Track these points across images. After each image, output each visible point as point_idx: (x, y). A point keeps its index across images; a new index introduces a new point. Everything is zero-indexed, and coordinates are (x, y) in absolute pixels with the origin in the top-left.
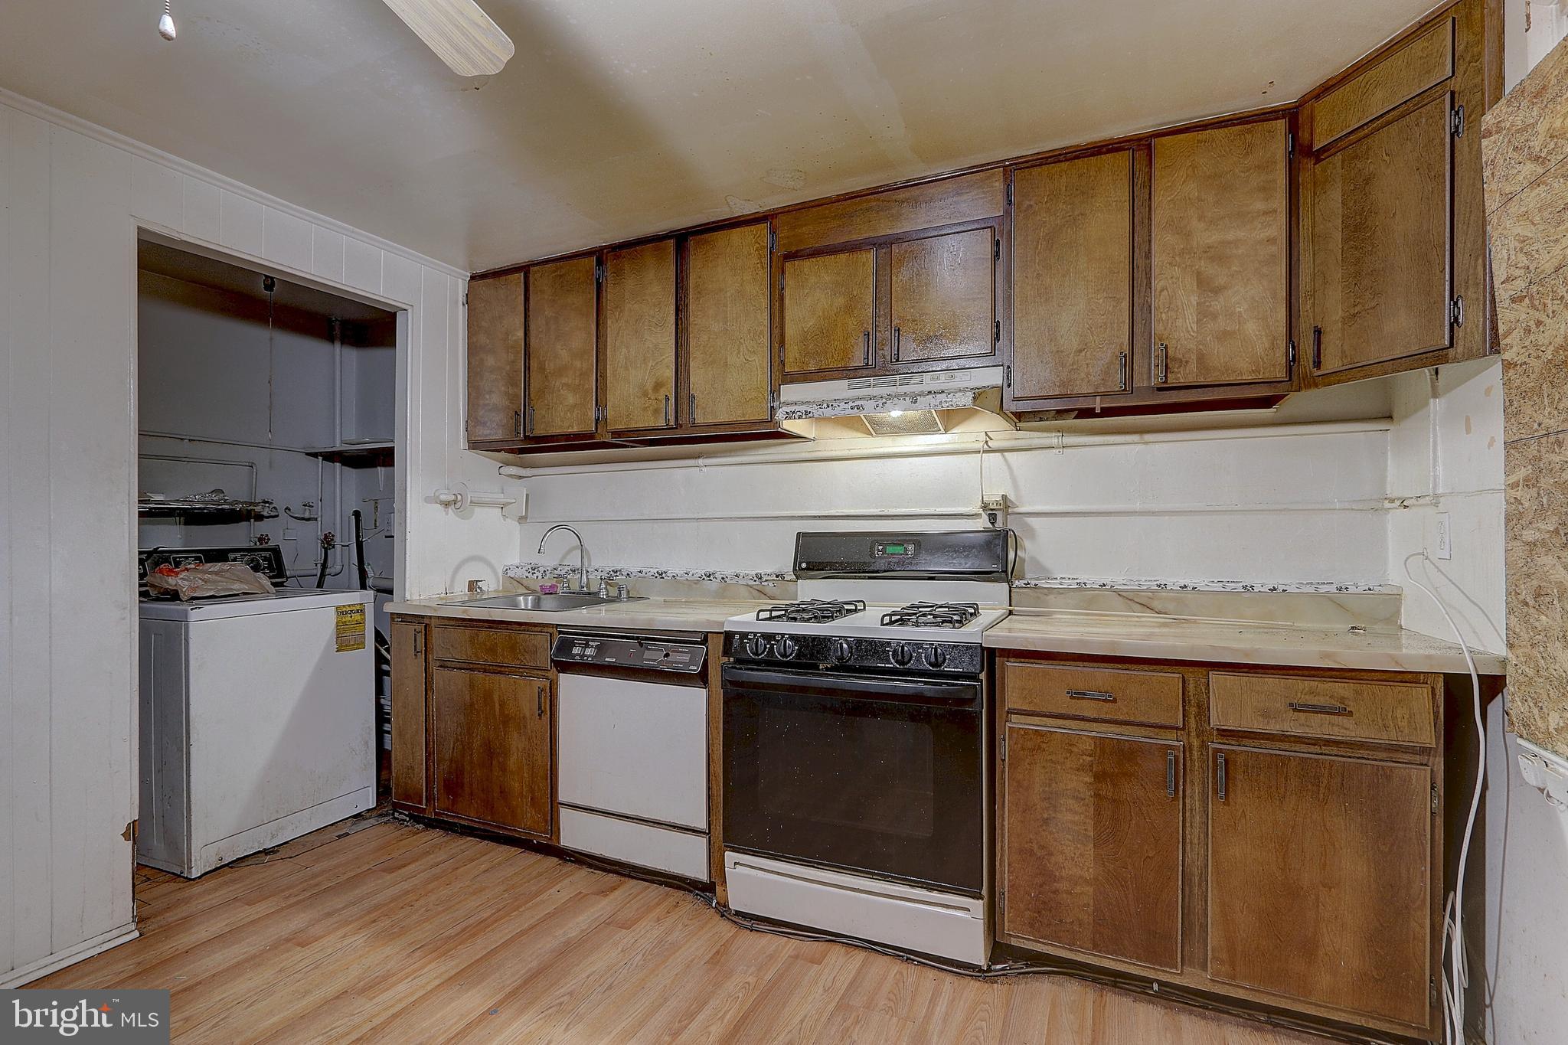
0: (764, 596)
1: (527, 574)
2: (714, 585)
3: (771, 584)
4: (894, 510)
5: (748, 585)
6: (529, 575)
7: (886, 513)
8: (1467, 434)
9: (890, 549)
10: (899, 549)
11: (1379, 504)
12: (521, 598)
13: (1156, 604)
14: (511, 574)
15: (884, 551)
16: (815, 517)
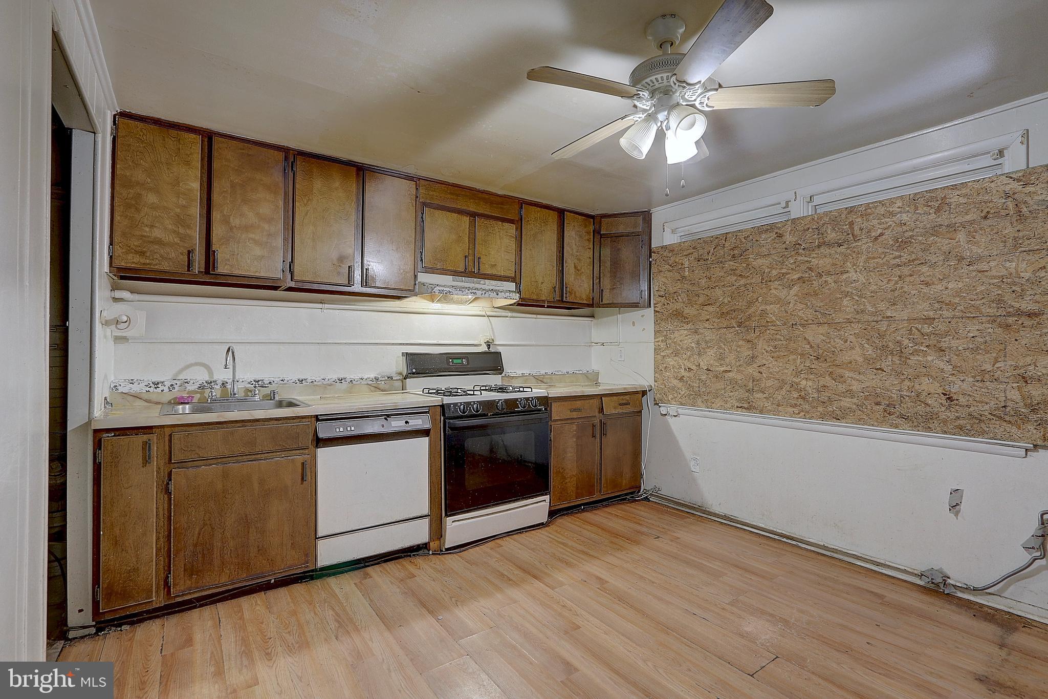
0: (378, 390)
1: (148, 389)
2: (345, 385)
3: (383, 383)
4: (444, 342)
5: (368, 384)
6: (151, 390)
7: (439, 343)
8: (633, 326)
9: (455, 361)
10: (459, 361)
11: (590, 344)
12: (181, 406)
13: (545, 380)
14: (121, 389)
15: (452, 362)
16: (401, 344)
